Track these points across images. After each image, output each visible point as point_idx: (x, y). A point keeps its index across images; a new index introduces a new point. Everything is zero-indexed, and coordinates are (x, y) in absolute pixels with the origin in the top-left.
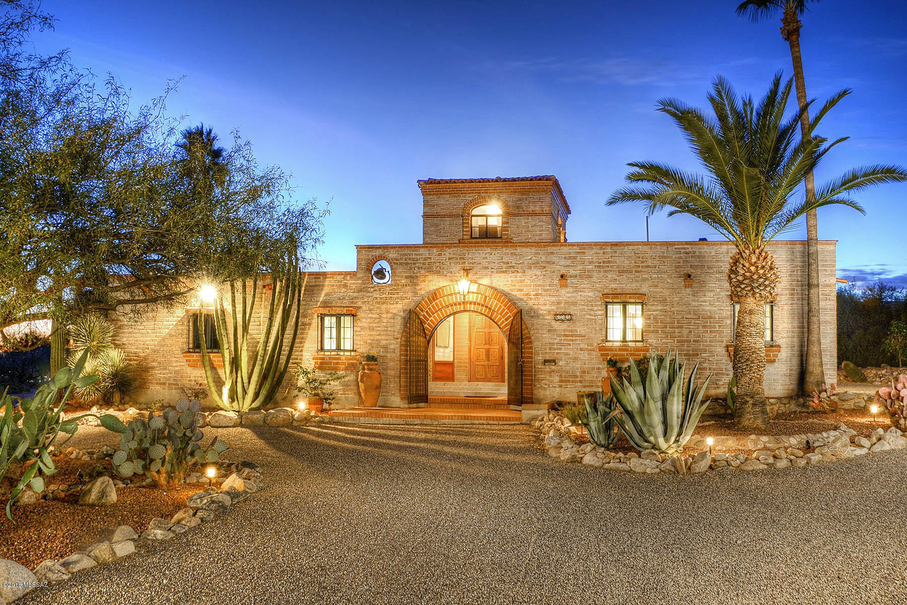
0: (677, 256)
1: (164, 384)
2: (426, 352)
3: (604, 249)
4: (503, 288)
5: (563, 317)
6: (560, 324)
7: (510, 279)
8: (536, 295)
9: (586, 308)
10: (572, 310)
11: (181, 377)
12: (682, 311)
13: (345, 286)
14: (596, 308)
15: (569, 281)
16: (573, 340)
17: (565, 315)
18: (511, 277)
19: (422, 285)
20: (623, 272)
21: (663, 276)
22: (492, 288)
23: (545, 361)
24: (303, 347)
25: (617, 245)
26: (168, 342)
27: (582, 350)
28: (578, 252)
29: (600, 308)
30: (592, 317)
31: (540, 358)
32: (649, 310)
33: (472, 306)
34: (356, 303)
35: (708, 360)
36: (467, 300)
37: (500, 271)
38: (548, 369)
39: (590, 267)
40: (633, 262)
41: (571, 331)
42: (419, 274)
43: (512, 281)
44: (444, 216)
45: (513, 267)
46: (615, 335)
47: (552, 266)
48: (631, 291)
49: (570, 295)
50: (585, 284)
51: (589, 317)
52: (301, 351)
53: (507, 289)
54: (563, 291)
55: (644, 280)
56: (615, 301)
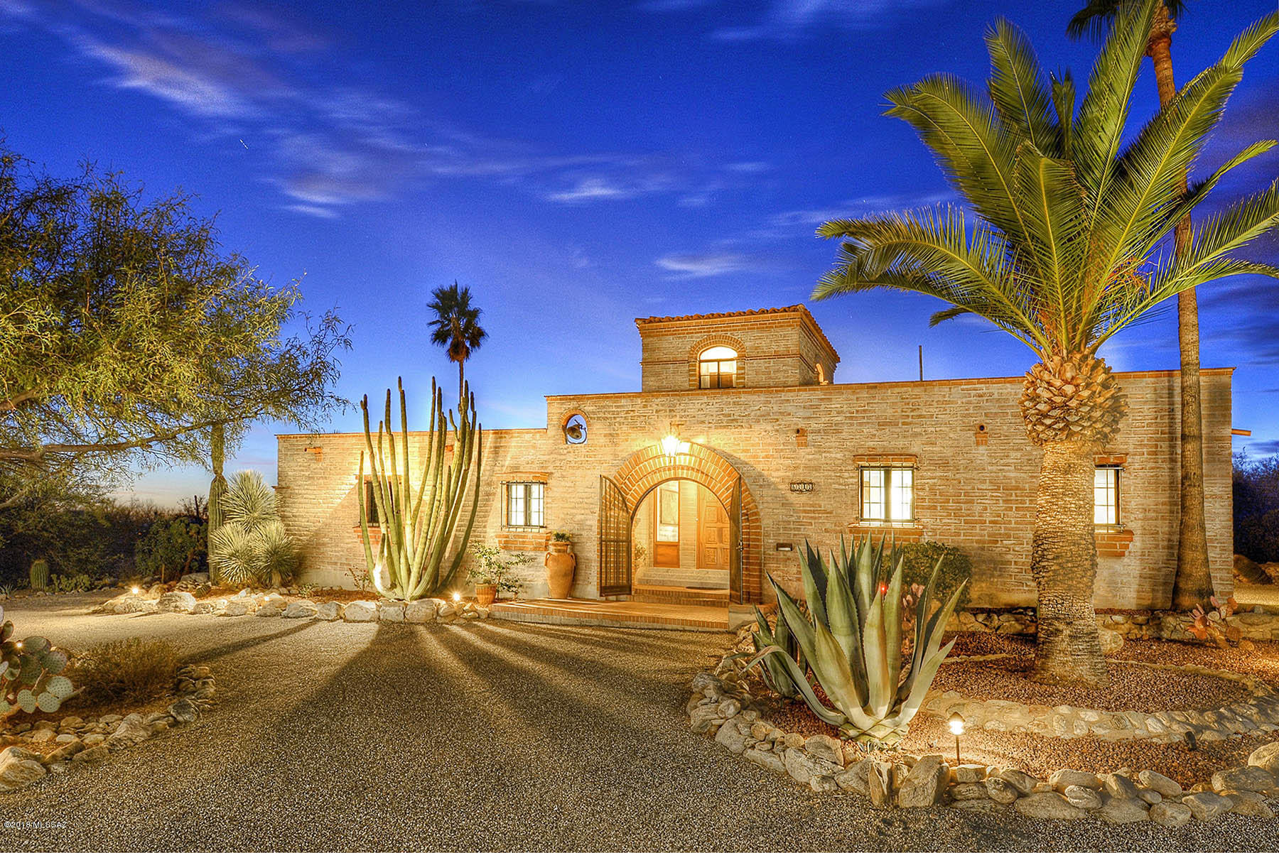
0: (964, 400)
1: (336, 563)
2: (629, 530)
3: (858, 393)
4: (724, 449)
5: (801, 487)
6: (797, 495)
7: (732, 437)
8: (767, 457)
9: (833, 474)
10: (814, 477)
11: (354, 555)
12: (971, 479)
13: (534, 447)
14: (846, 475)
15: (809, 438)
16: (815, 518)
17: (805, 484)
18: (733, 433)
19: (623, 446)
20: (885, 424)
21: (943, 429)
22: (708, 448)
23: (779, 545)
24: (486, 522)
25: (876, 387)
26: (340, 514)
27: (828, 532)
28: (822, 399)
29: (851, 475)
30: (841, 487)
31: (771, 541)
32: (922, 478)
33: (685, 471)
34: (546, 468)
35: (1014, 550)
36: (677, 463)
37: (720, 426)
38: (782, 556)
39: (839, 419)
40: (899, 410)
41: (812, 506)
42: (619, 432)
43: (734, 439)
44: (667, 362)
45: (736, 420)
46: (873, 511)
47: (787, 418)
48: (897, 451)
49: (811, 457)
50: (833, 441)
51: (837, 486)
52: (485, 527)
53: (727, 450)
54: (802, 452)
55: (916, 435)
56: (873, 464)
